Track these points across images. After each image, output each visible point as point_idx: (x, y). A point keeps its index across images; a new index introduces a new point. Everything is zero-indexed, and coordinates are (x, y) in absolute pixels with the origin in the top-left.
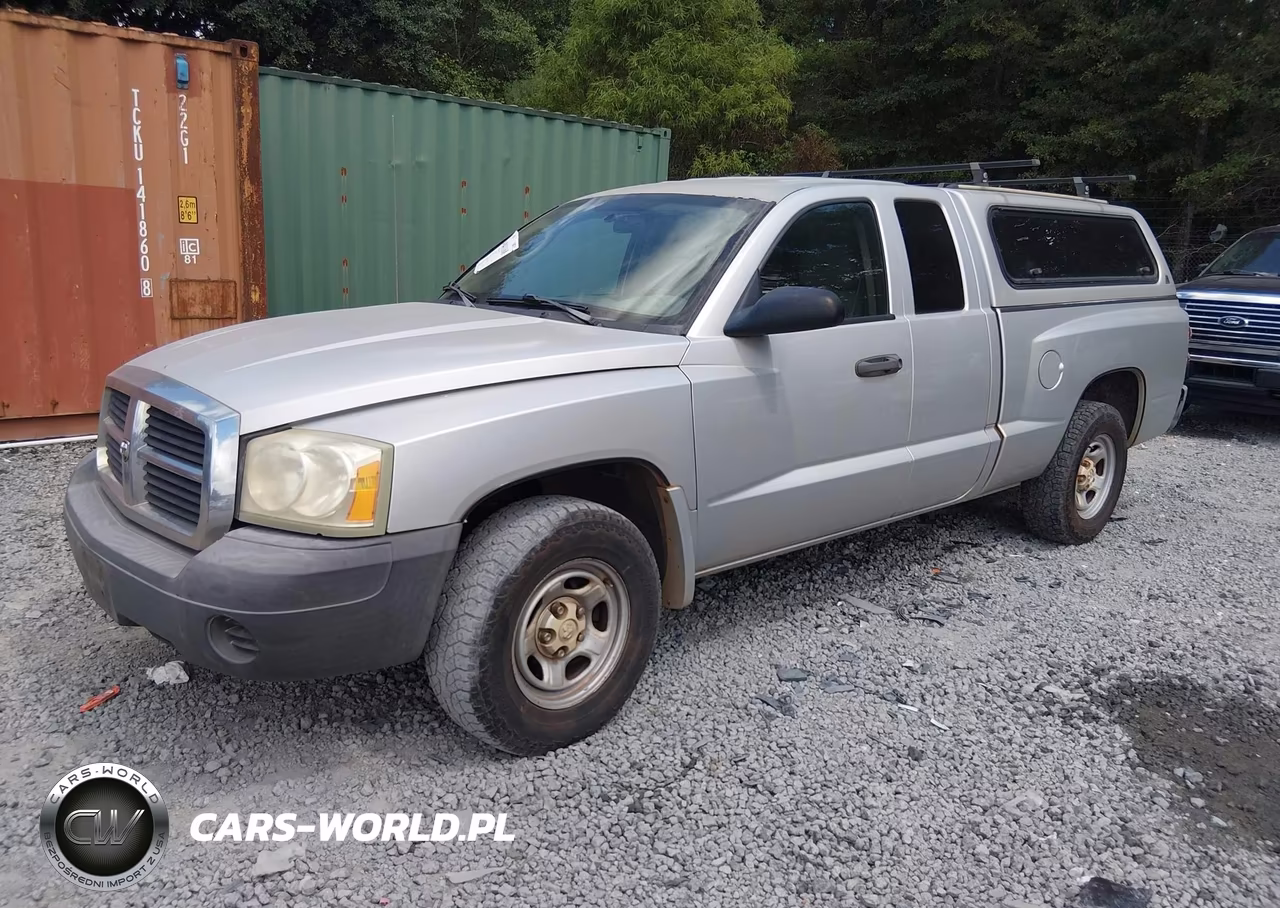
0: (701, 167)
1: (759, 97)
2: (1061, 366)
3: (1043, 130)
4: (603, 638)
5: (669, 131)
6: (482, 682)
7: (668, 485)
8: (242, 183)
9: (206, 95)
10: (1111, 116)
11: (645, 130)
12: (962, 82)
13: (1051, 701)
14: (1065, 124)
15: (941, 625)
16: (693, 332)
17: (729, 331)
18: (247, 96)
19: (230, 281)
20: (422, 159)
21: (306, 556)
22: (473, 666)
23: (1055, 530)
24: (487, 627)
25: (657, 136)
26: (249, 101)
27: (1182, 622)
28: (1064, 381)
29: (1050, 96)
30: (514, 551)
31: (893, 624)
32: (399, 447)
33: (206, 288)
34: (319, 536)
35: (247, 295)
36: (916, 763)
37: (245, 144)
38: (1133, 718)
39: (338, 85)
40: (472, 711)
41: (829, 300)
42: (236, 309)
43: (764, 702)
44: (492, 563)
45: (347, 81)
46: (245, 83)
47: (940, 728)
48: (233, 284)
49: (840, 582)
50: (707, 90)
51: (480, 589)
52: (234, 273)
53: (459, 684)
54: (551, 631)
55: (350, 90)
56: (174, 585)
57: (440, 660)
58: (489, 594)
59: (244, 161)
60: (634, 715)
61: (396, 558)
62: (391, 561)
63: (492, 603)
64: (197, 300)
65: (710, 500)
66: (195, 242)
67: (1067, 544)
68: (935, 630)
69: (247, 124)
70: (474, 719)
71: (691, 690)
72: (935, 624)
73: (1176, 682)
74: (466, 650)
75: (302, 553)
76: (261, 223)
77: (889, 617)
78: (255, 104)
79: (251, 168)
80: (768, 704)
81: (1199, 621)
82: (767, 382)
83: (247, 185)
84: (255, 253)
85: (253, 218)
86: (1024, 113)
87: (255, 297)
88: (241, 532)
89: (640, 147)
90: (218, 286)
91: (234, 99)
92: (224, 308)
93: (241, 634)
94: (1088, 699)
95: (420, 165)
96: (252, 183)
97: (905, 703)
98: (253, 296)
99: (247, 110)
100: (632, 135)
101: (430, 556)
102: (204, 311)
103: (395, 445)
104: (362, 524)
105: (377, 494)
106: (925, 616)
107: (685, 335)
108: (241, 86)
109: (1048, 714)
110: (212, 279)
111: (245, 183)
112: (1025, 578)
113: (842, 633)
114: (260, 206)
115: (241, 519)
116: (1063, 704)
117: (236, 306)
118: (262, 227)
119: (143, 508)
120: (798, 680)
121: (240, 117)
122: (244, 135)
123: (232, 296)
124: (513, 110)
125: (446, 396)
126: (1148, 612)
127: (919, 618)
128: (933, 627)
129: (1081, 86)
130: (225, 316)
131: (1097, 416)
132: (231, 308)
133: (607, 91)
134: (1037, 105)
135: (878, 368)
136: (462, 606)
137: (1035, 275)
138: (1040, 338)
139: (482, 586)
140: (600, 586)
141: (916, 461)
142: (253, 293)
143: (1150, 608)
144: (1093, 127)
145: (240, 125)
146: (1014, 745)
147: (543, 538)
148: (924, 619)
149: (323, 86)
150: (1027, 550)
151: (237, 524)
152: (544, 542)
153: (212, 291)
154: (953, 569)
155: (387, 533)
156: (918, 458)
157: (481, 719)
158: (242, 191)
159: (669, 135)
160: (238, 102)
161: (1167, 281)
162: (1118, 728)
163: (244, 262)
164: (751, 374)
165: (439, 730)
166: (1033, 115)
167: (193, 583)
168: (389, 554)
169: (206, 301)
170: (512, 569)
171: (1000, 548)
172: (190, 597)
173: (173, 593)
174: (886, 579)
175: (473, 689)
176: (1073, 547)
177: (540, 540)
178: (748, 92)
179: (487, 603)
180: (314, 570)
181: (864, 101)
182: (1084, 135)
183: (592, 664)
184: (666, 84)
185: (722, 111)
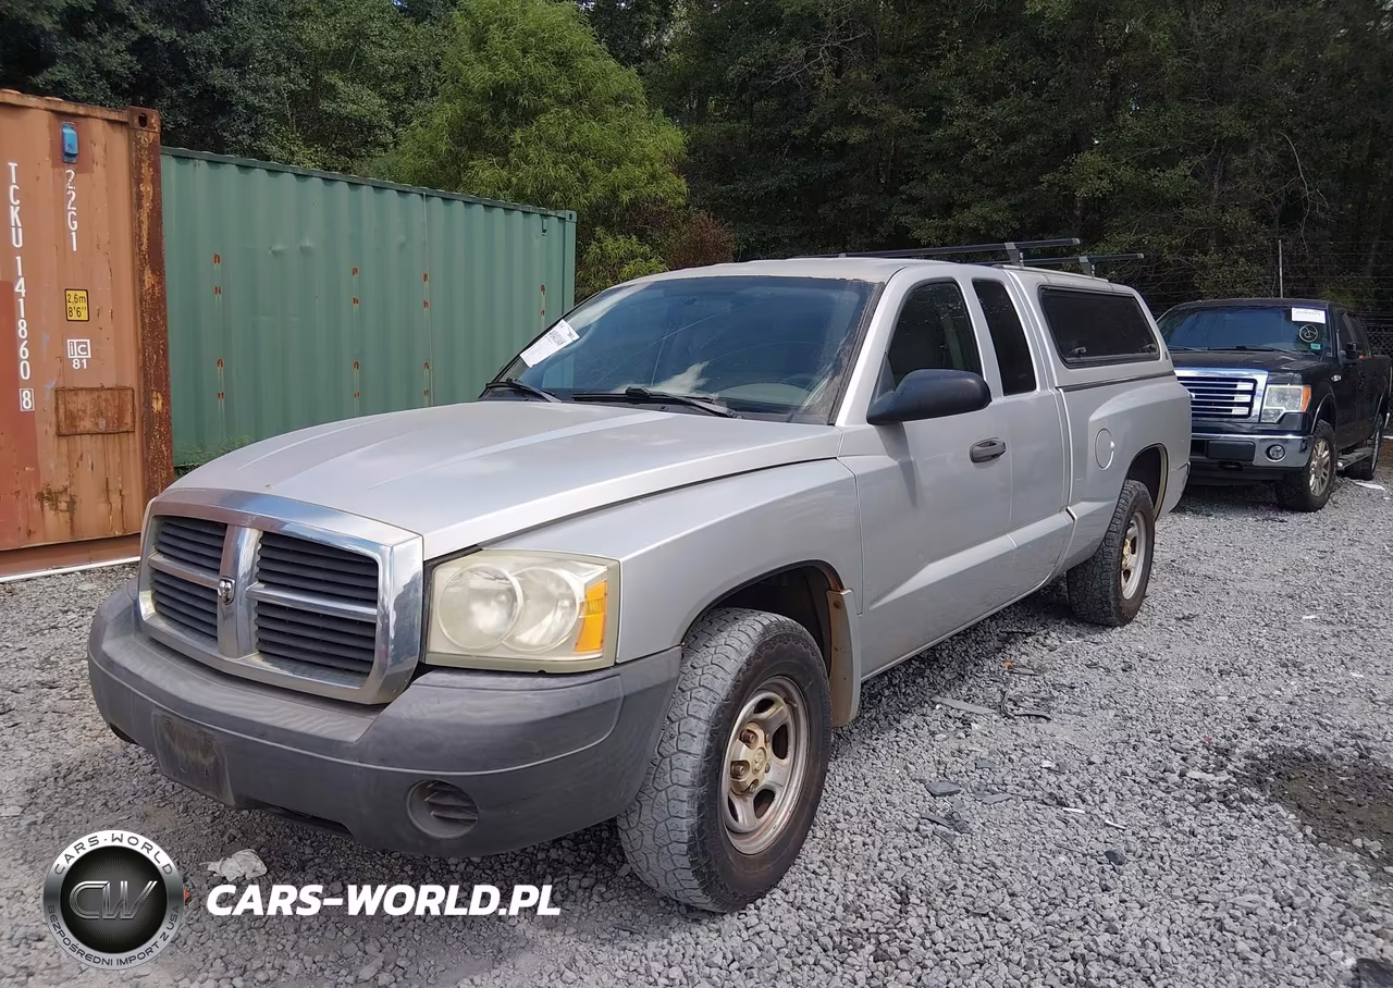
0: (598, 250)
1: (653, 177)
2: (1112, 444)
3: (926, 214)
4: (785, 766)
5: (574, 214)
6: (700, 830)
7: (842, 588)
8: (142, 272)
9: (98, 170)
10: (992, 198)
11: (549, 213)
12: (840, 165)
13: (1202, 787)
14: (947, 209)
15: (1048, 719)
16: (841, 420)
17: (870, 420)
18: (146, 171)
19: (128, 389)
20: (308, 243)
21: (536, 699)
22: (691, 812)
23: (1104, 612)
24: (704, 765)
25: (562, 219)
26: (149, 178)
27: (1263, 695)
28: (1114, 457)
29: (931, 179)
30: (721, 674)
31: (1001, 724)
32: (626, 563)
33: (99, 397)
34: (542, 674)
35: (148, 403)
36: (1121, 867)
37: (145, 227)
38: (1284, 794)
39: (209, 161)
40: (688, 865)
41: (972, 381)
42: (134, 422)
43: (932, 822)
44: (701, 689)
45: (218, 157)
46: (144, 157)
47: (1117, 828)
48: (130, 392)
49: (922, 684)
50: (596, 171)
51: (694, 721)
52: (131, 379)
53: (674, 835)
54: (745, 763)
55: (223, 167)
56: (358, 751)
57: (645, 810)
58: (704, 726)
59: (144, 247)
60: (811, 852)
61: (627, 693)
62: (622, 695)
63: (708, 735)
64: (89, 412)
65: (872, 603)
66: (86, 343)
67: (1113, 626)
68: (1043, 726)
69: (147, 204)
70: (689, 874)
71: (852, 817)
72: (1043, 720)
73: (1298, 754)
74: (684, 794)
75: (529, 695)
76: (164, 318)
77: (995, 717)
78: (156, 181)
79: (151, 255)
80: (938, 824)
81: (1278, 692)
82: (908, 470)
83: (149, 278)
84: (157, 353)
85: (152, 313)
86: (904, 197)
87: (157, 406)
88: (432, 677)
89: (544, 231)
90: (112, 394)
91: (131, 173)
92: (120, 419)
93: (449, 801)
94: (1235, 780)
95: (304, 251)
96: (153, 272)
97: (1068, 806)
98: (154, 405)
99: (147, 188)
100: (536, 217)
101: (658, 686)
102: (97, 424)
103: (621, 560)
104: (590, 656)
105: (605, 618)
106: (1028, 712)
107: (833, 425)
108: (140, 161)
109: (1209, 800)
110: (106, 387)
111: (146, 272)
112: (1095, 664)
113: (960, 738)
114: (162, 299)
115: (429, 661)
116: (1216, 788)
117: (134, 417)
118: (165, 325)
119: (256, 662)
120: (951, 794)
121: (140, 196)
122: (144, 218)
123: (130, 407)
124: (408, 190)
125: (639, 502)
126: (1226, 688)
127: (1024, 715)
128: (1040, 722)
129: (960, 170)
130: (121, 430)
131: (1135, 493)
132: (128, 419)
133: (486, 171)
134: (917, 189)
135: (986, 453)
136: (673, 742)
137: (1080, 354)
138: (1094, 417)
139: (695, 717)
140: (784, 707)
141: (1019, 548)
142: (155, 401)
143: (1228, 684)
144: (976, 210)
145: (140, 206)
146: (1199, 836)
147: (747, 656)
148: (1029, 716)
149: (191, 163)
150: (1078, 635)
151: (422, 669)
152: (748, 662)
153: (105, 400)
154: (1024, 660)
155: (616, 664)
156: (1020, 544)
157: (696, 873)
158: (142, 282)
159: (575, 219)
160: (136, 178)
161: (1167, 358)
162: (1277, 806)
163: (144, 364)
164: (895, 463)
165: (608, 895)
166: (913, 200)
167: (389, 746)
168: (619, 688)
169: (100, 414)
170: (723, 695)
171: (1053, 635)
172: (383, 761)
173: (355, 760)
174: (966, 677)
175: (690, 840)
176: (1119, 629)
177: (744, 659)
178: (643, 173)
179: (702, 736)
180: (548, 714)
181: (742, 186)
182: (968, 218)
183: (777, 797)
184: (555, 163)
185: (614, 192)
